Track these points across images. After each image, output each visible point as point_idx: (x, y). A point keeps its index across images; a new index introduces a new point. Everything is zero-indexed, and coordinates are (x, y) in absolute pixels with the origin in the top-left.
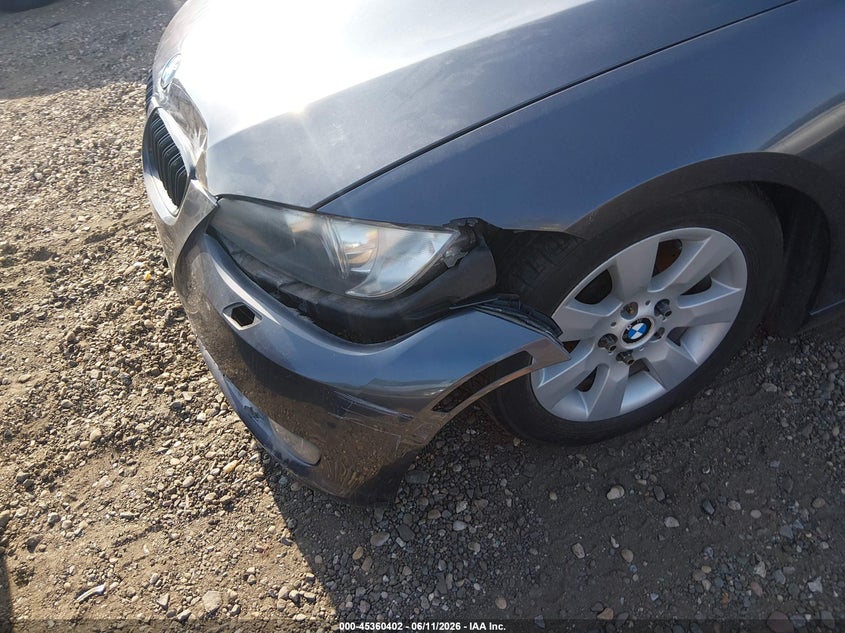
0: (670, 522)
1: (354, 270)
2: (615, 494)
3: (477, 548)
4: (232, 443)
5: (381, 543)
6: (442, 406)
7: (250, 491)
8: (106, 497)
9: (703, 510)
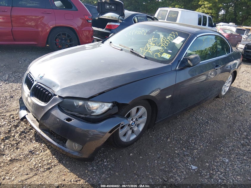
0: (141, 157)
1: (93, 110)
2: (131, 155)
3: (110, 167)
4: (48, 157)
5: (91, 169)
6: (110, 132)
7: (57, 165)
8: (18, 171)
9: (145, 155)
